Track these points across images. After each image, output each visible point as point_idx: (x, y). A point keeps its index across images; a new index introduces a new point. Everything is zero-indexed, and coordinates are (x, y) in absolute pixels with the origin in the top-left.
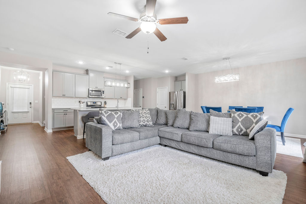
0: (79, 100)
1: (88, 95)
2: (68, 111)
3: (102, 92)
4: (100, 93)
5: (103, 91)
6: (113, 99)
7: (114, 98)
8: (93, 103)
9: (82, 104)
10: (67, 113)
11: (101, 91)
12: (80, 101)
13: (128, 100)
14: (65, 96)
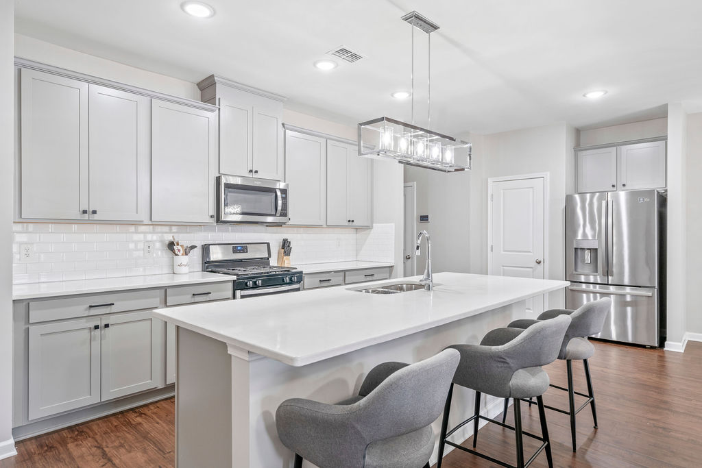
0: (169, 238)
1: (212, 212)
2: (113, 309)
3: (279, 193)
4: (268, 198)
5: (284, 192)
6: (320, 226)
7: (322, 222)
8: (235, 251)
9: (182, 259)
10: (111, 320)
11: (273, 191)
12: (171, 245)
13: (373, 231)
14: (96, 217)
